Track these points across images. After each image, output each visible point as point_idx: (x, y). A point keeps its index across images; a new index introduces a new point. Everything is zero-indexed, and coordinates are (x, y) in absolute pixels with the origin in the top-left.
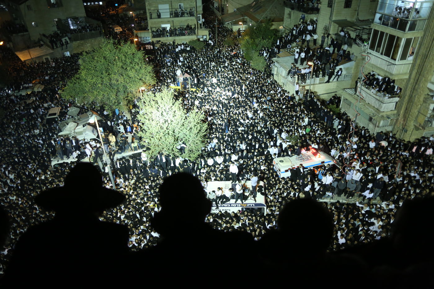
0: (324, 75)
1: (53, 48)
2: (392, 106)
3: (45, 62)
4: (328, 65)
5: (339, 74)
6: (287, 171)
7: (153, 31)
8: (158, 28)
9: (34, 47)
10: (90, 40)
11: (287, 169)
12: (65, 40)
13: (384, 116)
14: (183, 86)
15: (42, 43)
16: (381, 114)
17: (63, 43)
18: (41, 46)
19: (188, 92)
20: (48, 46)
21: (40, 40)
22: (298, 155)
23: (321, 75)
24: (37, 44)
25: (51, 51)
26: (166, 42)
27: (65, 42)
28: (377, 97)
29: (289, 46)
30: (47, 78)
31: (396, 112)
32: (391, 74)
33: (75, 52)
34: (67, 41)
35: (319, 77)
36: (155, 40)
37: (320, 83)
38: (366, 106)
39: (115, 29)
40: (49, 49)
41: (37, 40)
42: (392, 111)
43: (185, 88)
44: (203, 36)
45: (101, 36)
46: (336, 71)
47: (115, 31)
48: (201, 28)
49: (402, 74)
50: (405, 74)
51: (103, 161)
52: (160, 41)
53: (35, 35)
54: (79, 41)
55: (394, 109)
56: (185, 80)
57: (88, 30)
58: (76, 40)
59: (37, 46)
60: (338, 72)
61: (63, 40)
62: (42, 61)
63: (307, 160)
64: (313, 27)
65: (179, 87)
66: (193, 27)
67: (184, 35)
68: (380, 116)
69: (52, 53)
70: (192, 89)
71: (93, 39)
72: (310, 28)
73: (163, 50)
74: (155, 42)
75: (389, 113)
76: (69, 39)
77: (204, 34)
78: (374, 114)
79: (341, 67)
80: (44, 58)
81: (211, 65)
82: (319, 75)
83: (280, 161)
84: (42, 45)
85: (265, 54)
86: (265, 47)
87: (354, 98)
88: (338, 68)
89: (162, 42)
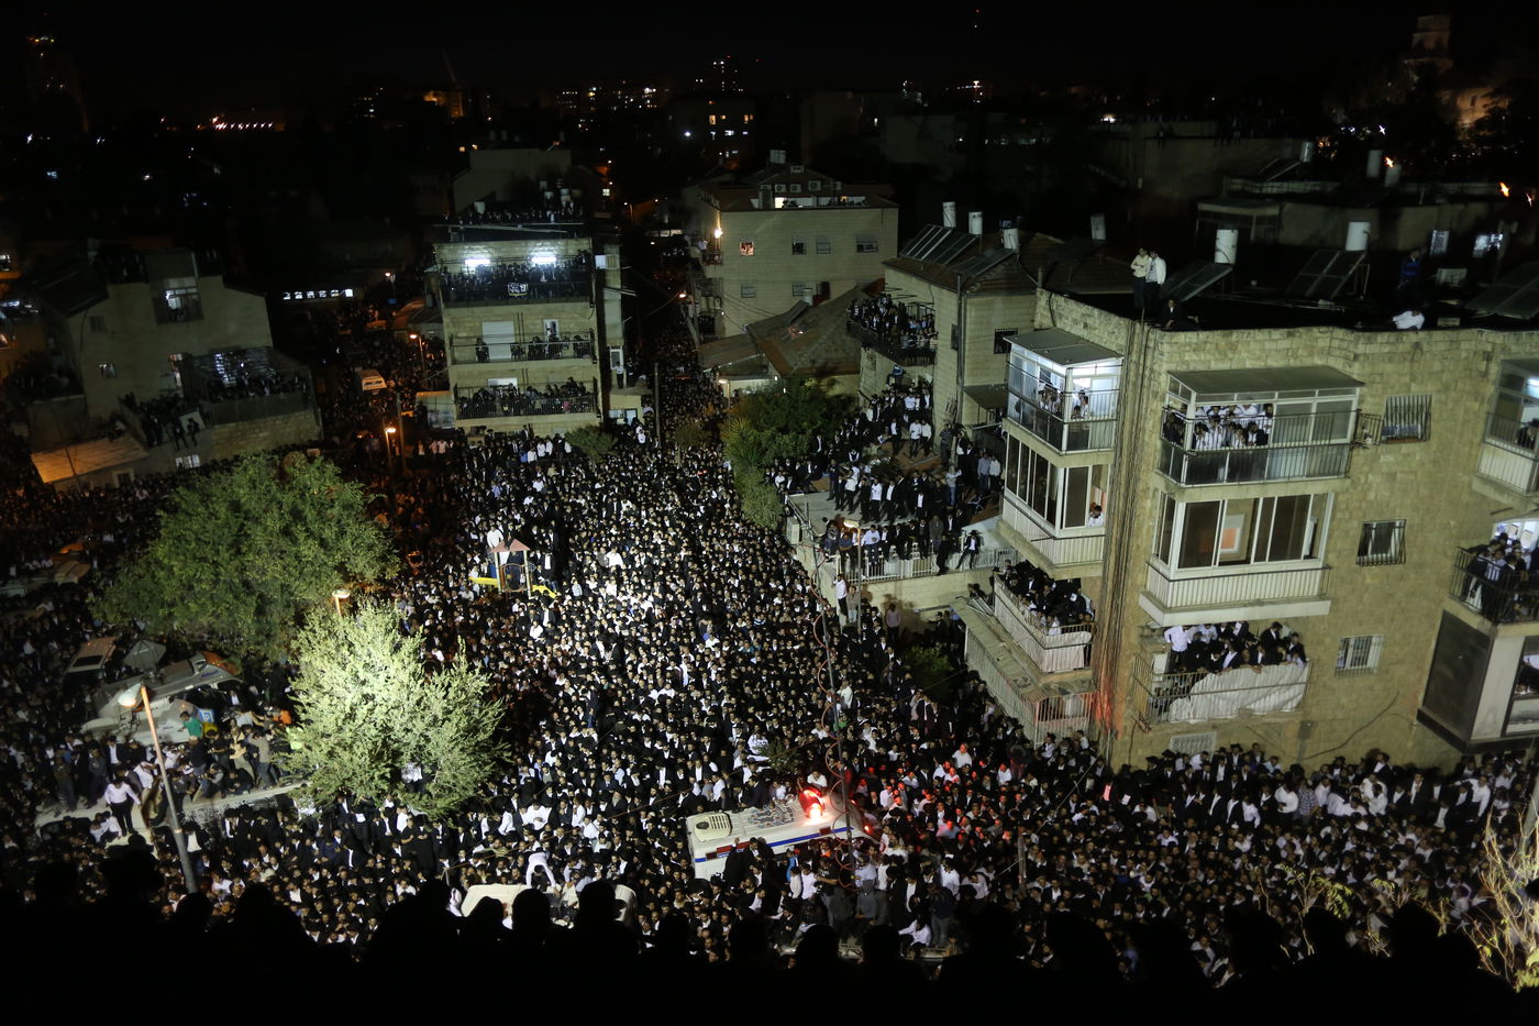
0: (925, 553)
1: (149, 445)
2: (1075, 656)
3: (117, 486)
4: (936, 522)
5: (972, 547)
6: (711, 856)
7: (464, 398)
8: (476, 391)
9: (94, 439)
10: (269, 419)
11: (713, 849)
12: (191, 420)
13: (1052, 687)
14: (509, 576)
15: (120, 426)
16: (1044, 681)
17: (182, 429)
18: (114, 435)
19: (524, 597)
20: (137, 437)
21: (115, 417)
22: (760, 806)
23: (916, 554)
24: (105, 430)
25: (142, 454)
26: (502, 430)
27: (189, 427)
28: (1032, 629)
29: (854, 457)
30: (108, 538)
31: (1088, 673)
32: (1051, 565)
33: (218, 457)
34: (196, 425)
35: (908, 557)
36: (468, 425)
37: (916, 576)
38: (1014, 655)
39: (364, 382)
40: (138, 446)
41: (106, 416)
42: (1078, 673)
43: (515, 583)
44: (626, 410)
45: (306, 408)
46: (963, 539)
47: (364, 388)
48: (621, 386)
49: (1082, 565)
50: (1092, 564)
51: (183, 815)
52: (484, 428)
53: (102, 400)
54: (233, 425)
55: (1081, 665)
56: (516, 559)
57: (267, 391)
58: (223, 420)
59: (103, 437)
60: (968, 543)
61: (184, 420)
62: (107, 485)
63: (778, 824)
64: (923, 403)
65: (495, 582)
66: (589, 387)
67: (559, 411)
68: (1040, 685)
69: (144, 459)
70: (535, 588)
71: (280, 417)
72: (911, 403)
73: (487, 455)
74: (467, 432)
75: (1067, 678)
76: (205, 417)
77: (628, 406)
78: (1026, 680)
79: (979, 527)
80: (115, 474)
81: (620, 508)
82: (910, 550)
83: (699, 826)
84: (120, 433)
85: (780, 479)
86: (784, 455)
87: (989, 627)
88: (968, 529)
89: (490, 431)
